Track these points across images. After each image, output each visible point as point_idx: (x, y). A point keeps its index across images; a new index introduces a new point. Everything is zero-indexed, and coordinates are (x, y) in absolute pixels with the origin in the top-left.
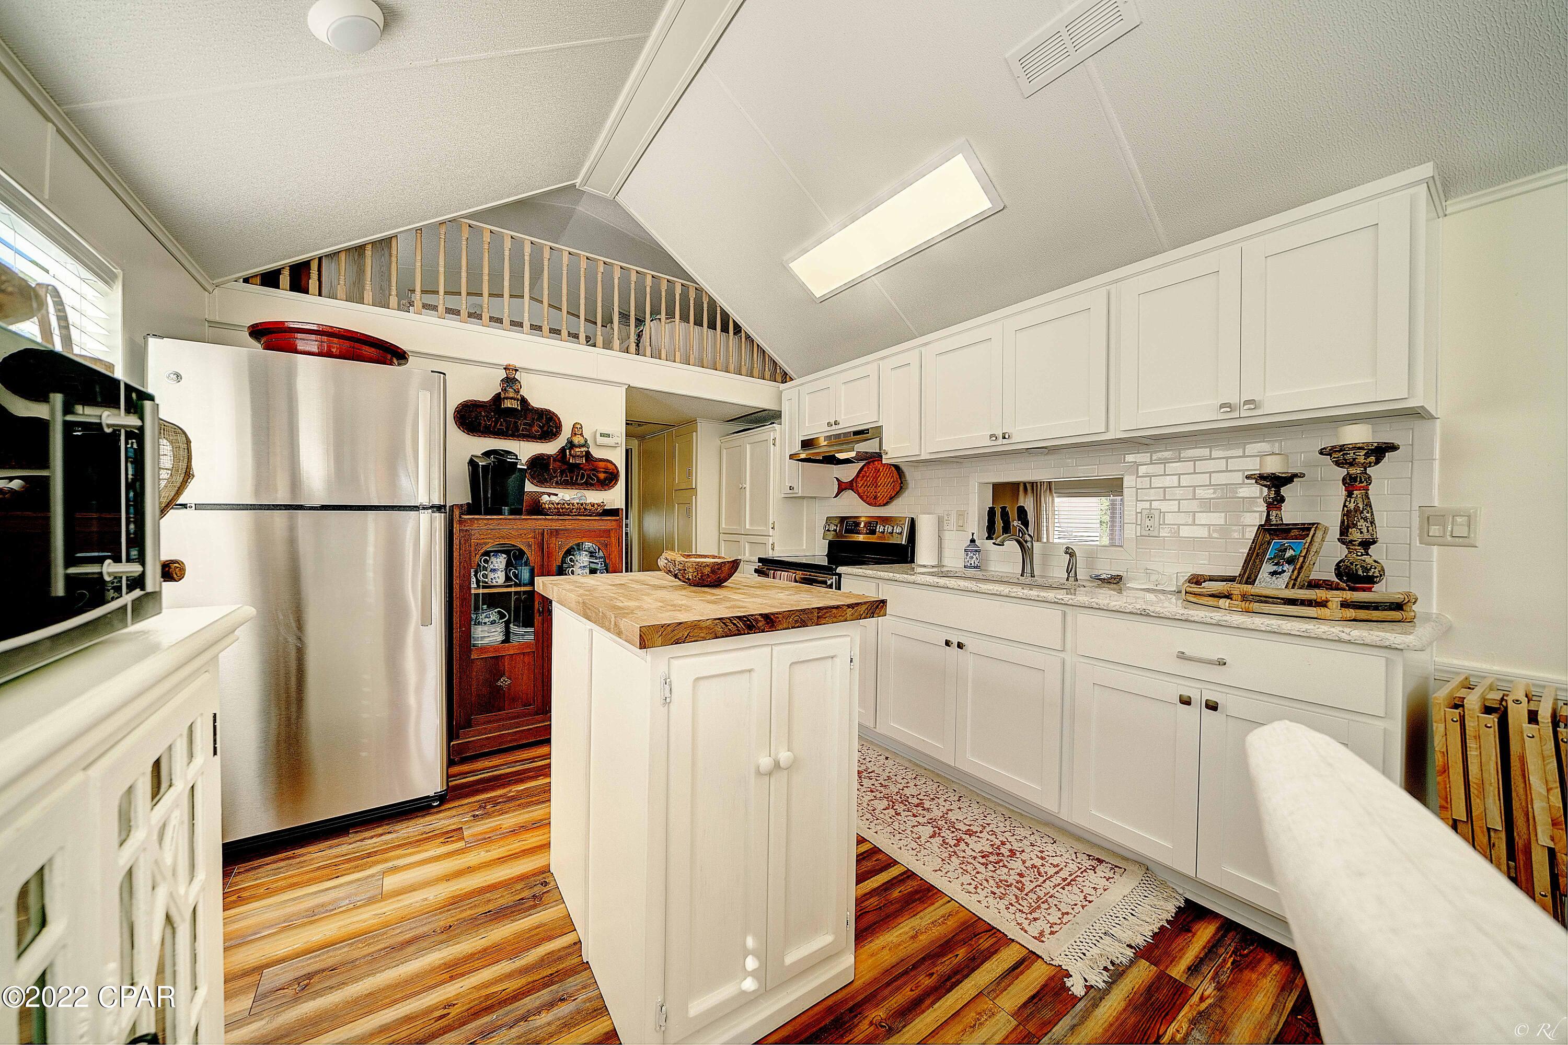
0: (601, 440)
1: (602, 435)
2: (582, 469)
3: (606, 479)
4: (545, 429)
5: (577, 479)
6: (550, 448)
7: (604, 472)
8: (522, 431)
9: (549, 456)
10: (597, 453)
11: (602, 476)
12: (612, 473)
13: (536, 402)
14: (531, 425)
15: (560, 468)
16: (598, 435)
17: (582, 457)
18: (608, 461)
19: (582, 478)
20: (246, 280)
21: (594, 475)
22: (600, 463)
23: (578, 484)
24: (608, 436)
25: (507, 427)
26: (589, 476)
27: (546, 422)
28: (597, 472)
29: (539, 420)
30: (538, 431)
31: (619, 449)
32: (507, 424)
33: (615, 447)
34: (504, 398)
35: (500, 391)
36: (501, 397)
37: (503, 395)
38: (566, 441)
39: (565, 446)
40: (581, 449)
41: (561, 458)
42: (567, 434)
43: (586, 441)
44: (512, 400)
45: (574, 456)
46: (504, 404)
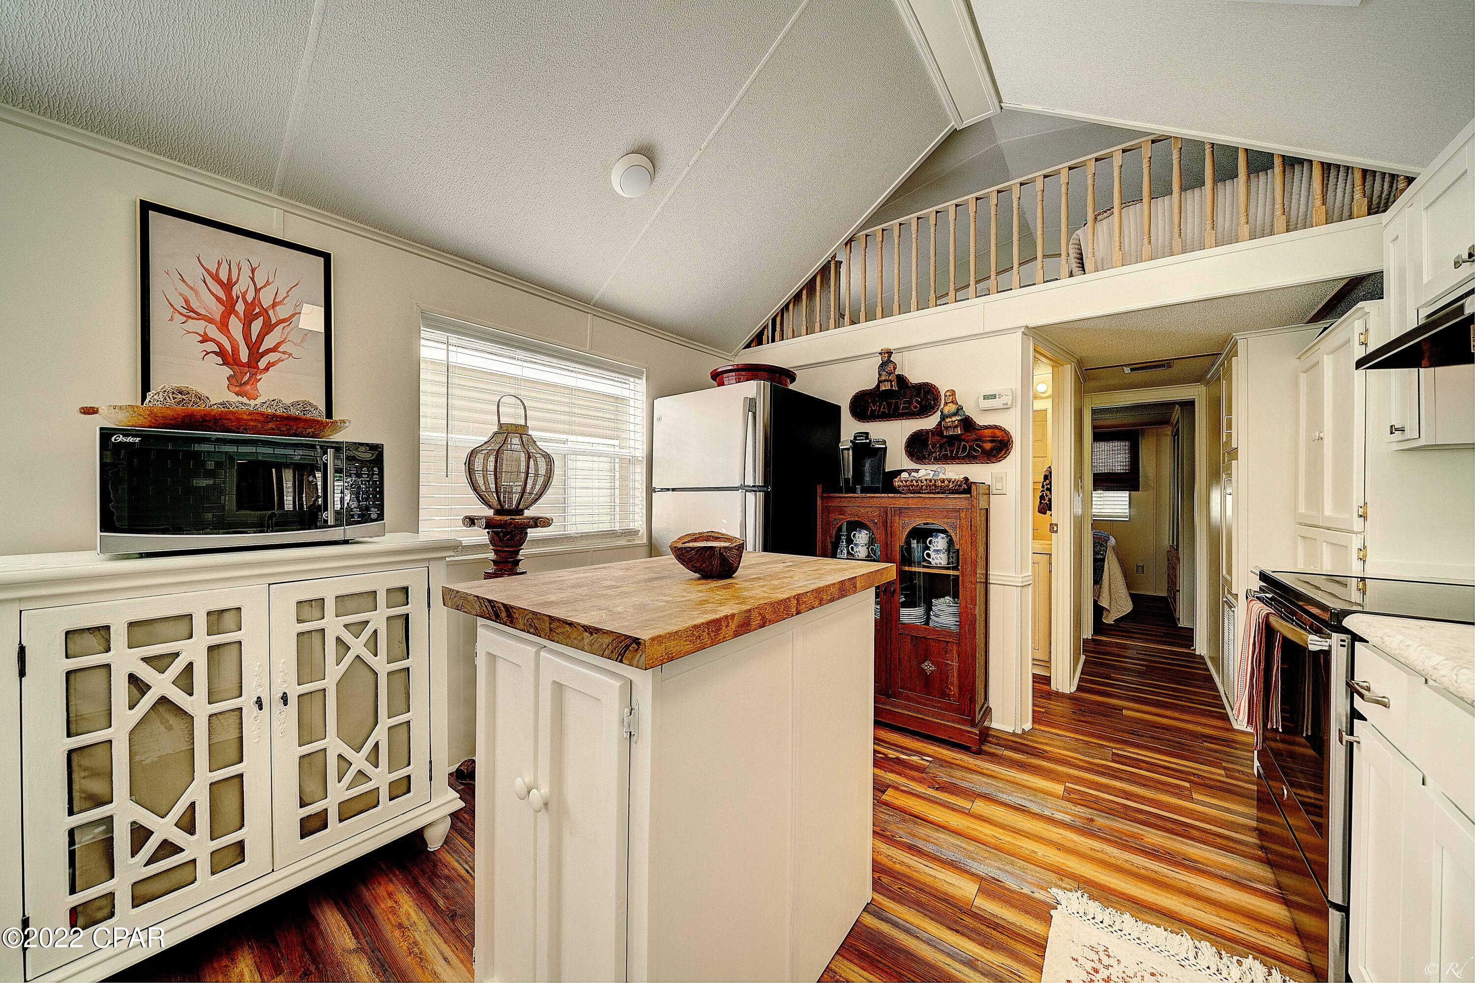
0: (985, 404)
1: (986, 397)
2: (963, 440)
3: (992, 449)
4: (923, 403)
5: (958, 452)
6: (929, 423)
7: (991, 441)
8: (903, 410)
9: (927, 431)
10: (981, 420)
11: (988, 446)
12: (1001, 441)
13: (915, 377)
14: (910, 403)
15: (939, 442)
16: (982, 398)
17: (956, 427)
18: (996, 427)
19: (963, 452)
20: (748, 346)
21: (978, 446)
22: (986, 431)
23: (959, 458)
24: (994, 397)
25: (889, 410)
26: (971, 448)
27: (925, 396)
28: (983, 442)
29: (918, 395)
30: (916, 407)
31: (1013, 410)
32: (889, 405)
33: (1006, 408)
34: (885, 381)
35: (880, 375)
36: (880, 382)
37: (883, 378)
38: (946, 411)
39: (943, 417)
40: (954, 419)
41: (938, 430)
42: (946, 404)
43: (960, 409)
44: (891, 381)
45: (947, 428)
46: (885, 387)
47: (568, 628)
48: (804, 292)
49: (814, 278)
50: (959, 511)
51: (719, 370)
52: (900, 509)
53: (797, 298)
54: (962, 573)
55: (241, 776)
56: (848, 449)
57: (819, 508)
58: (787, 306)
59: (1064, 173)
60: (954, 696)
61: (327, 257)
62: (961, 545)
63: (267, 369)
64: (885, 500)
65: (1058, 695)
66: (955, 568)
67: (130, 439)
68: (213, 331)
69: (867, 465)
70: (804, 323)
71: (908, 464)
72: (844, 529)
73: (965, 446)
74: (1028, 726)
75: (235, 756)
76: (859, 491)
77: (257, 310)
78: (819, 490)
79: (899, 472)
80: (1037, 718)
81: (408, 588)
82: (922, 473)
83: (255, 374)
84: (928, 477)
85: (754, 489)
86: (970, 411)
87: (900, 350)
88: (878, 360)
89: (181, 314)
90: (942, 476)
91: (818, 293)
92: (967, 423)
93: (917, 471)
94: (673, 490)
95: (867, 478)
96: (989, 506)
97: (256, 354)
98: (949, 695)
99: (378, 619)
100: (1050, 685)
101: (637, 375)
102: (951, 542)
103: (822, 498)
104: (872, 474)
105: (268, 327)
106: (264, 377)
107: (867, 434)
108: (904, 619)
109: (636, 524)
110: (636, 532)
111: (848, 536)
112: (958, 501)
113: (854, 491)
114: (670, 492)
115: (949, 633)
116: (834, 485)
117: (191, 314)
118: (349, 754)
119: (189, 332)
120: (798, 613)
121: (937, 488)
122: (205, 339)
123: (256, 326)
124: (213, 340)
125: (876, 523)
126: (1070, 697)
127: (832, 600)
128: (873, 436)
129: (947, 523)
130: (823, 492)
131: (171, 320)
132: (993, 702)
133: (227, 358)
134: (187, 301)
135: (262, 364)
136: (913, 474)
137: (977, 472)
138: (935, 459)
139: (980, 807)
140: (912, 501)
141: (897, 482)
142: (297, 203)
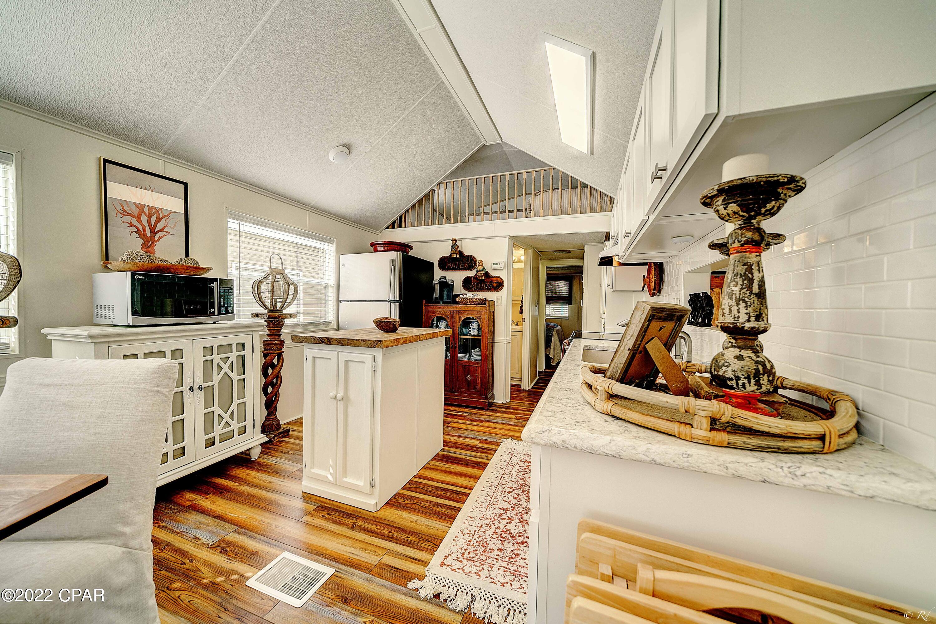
0: (496, 267)
1: (494, 264)
3: (497, 286)
4: (470, 264)
5: (483, 287)
6: (472, 273)
7: (496, 283)
8: (461, 267)
9: (471, 277)
10: (492, 274)
11: (495, 285)
12: (500, 283)
13: (467, 253)
14: (464, 264)
15: (476, 282)
16: (493, 264)
17: (482, 276)
18: (498, 277)
19: (485, 287)
20: (387, 228)
21: (491, 284)
22: (494, 278)
23: (484, 289)
24: (497, 264)
25: (456, 266)
26: (489, 285)
27: (471, 261)
28: (493, 283)
29: (468, 260)
30: (467, 266)
31: (504, 270)
32: (456, 264)
33: (502, 269)
34: (453, 253)
35: (452, 250)
36: (451, 253)
37: (453, 252)
38: (478, 269)
39: (477, 272)
40: (482, 272)
41: (475, 277)
42: (479, 266)
43: (484, 268)
44: (456, 254)
45: (479, 276)
46: (454, 256)
47: (355, 341)
48: (417, 205)
49: (422, 199)
50: (482, 312)
51: (375, 243)
52: (459, 311)
53: (413, 207)
54: (482, 337)
55: (183, 420)
56: (437, 284)
57: (424, 311)
58: (408, 210)
59: (525, 174)
60: (479, 388)
61: (186, 185)
62: (482, 326)
63: (158, 240)
64: (452, 307)
65: (524, 391)
66: (480, 336)
67: (141, 277)
68: (135, 222)
69: (445, 291)
70: (417, 220)
71: (463, 291)
72: (435, 320)
73: (486, 284)
74: (508, 400)
75: (180, 412)
76: (441, 303)
77: (154, 211)
78: (424, 303)
79: (459, 295)
80: (512, 398)
81: (244, 343)
82: (468, 295)
83: (153, 242)
84: (470, 298)
85: (394, 302)
86: (488, 269)
87: (460, 239)
88: (451, 243)
89: (120, 213)
90: (476, 297)
91: (423, 207)
92: (487, 274)
93: (466, 294)
94: (350, 301)
95: (445, 297)
96: (495, 310)
97: (154, 232)
98: (477, 389)
99: (234, 356)
100: (521, 387)
101: (330, 241)
102: (479, 326)
103: (425, 306)
104: (448, 296)
105: (159, 220)
106: (157, 243)
107: (445, 277)
108: (460, 359)
109: (330, 319)
110: (330, 323)
111: (437, 323)
112: (480, 308)
113: (439, 303)
114: (349, 303)
115: (477, 363)
116: (430, 299)
117: (125, 213)
118: (223, 414)
119: (124, 222)
120: (420, 341)
121: (474, 302)
122: (131, 225)
123: (154, 219)
124: (135, 226)
125: (449, 317)
126: (528, 391)
127: (430, 338)
128: (448, 278)
129: (477, 317)
130: (426, 303)
131: (116, 216)
132: (495, 392)
133: (141, 234)
134: (123, 207)
135: (156, 237)
136: (465, 296)
137: (490, 296)
138: (474, 289)
139: (484, 424)
140: (463, 308)
141: (458, 299)
142: (172, 158)
